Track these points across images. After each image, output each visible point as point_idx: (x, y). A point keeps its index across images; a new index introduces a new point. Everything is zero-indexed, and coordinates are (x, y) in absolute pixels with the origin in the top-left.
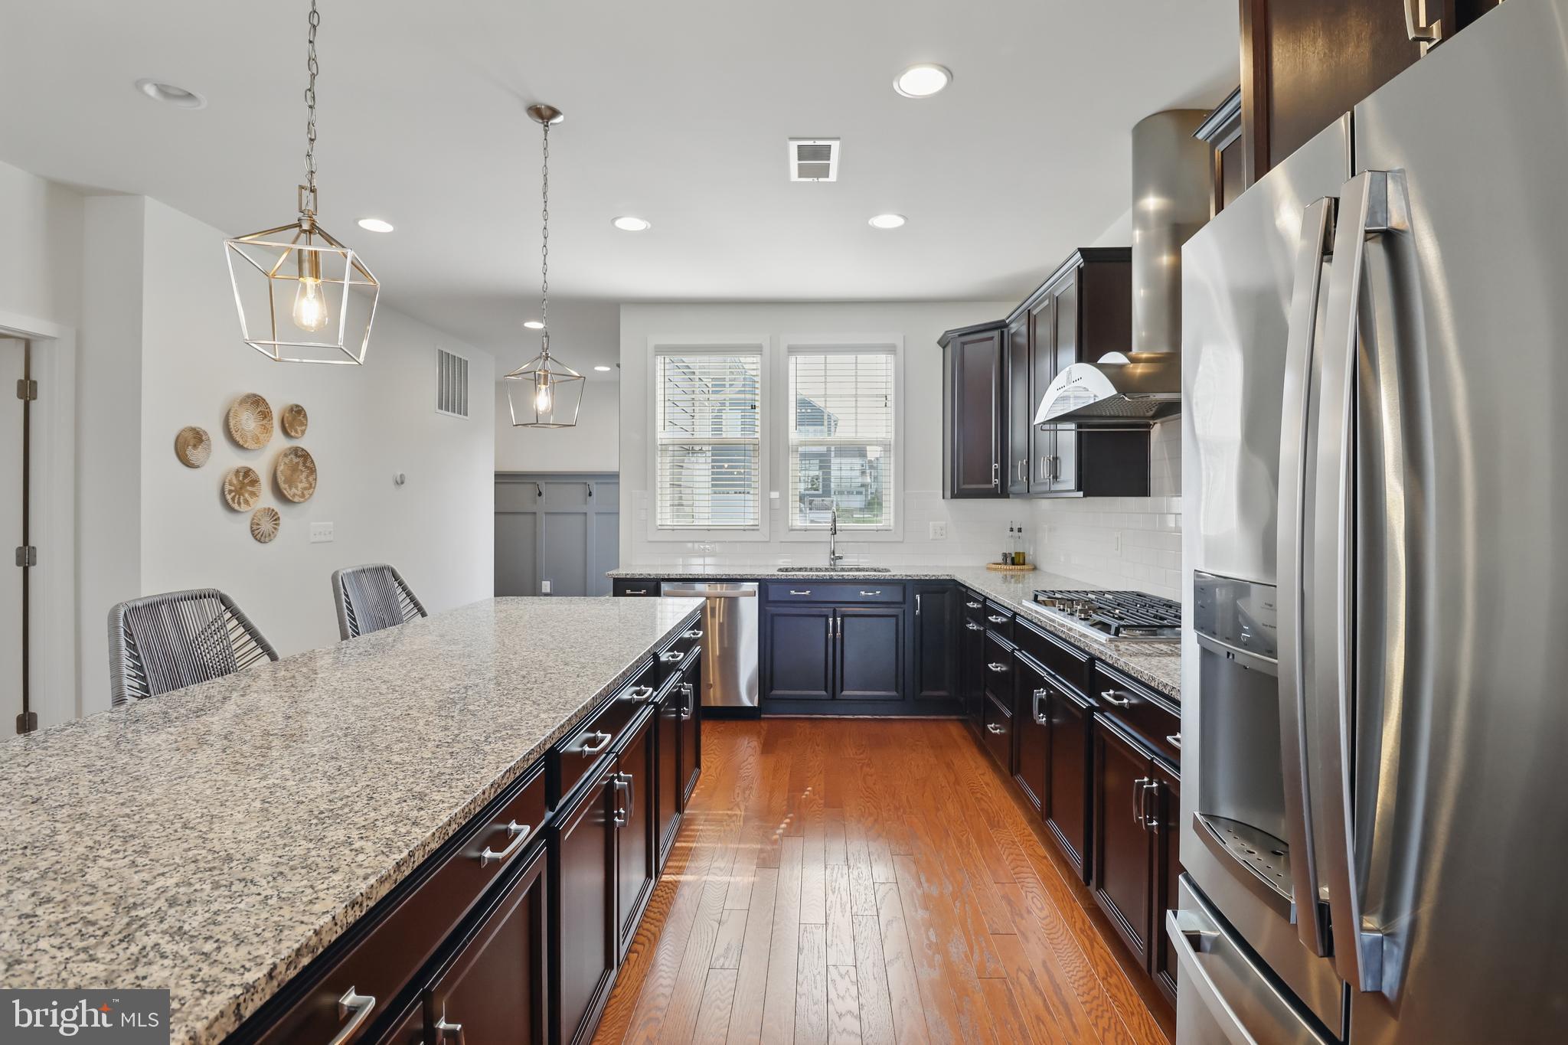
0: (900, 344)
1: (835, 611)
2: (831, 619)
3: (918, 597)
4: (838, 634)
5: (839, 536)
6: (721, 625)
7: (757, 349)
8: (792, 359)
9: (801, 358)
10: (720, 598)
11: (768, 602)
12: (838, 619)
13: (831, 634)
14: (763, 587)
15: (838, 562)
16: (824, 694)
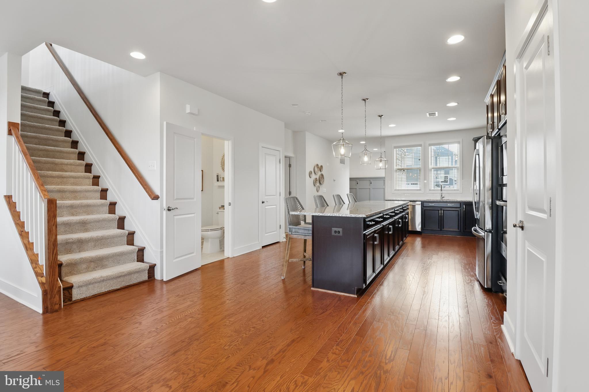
0: (461, 141)
1: (441, 209)
2: (440, 211)
3: (464, 206)
4: (442, 215)
5: (443, 192)
6: (411, 212)
7: (420, 145)
8: (430, 147)
9: (432, 147)
10: (410, 205)
11: (423, 206)
12: (442, 211)
13: (440, 215)
14: (422, 203)
15: (443, 198)
16: (438, 229)
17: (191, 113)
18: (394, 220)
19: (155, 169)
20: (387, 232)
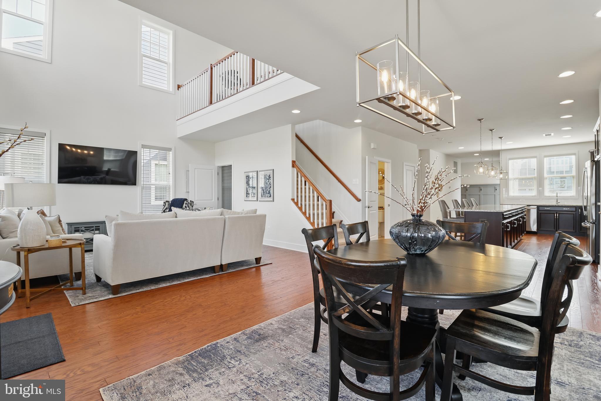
0: (577, 153)
1: (557, 212)
2: (556, 214)
3: (580, 210)
4: (558, 217)
7: (536, 157)
8: (546, 158)
9: (548, 158)
10: (526, 209)
11: (539, 210)
12: (558, 214)
13: (555, 217)
14: (538, 207)
15: (559, 203)
16: (554, 230)
17: (374, 148)
18: (511, 220)
19: (358, 183)
20: (505, 229)
